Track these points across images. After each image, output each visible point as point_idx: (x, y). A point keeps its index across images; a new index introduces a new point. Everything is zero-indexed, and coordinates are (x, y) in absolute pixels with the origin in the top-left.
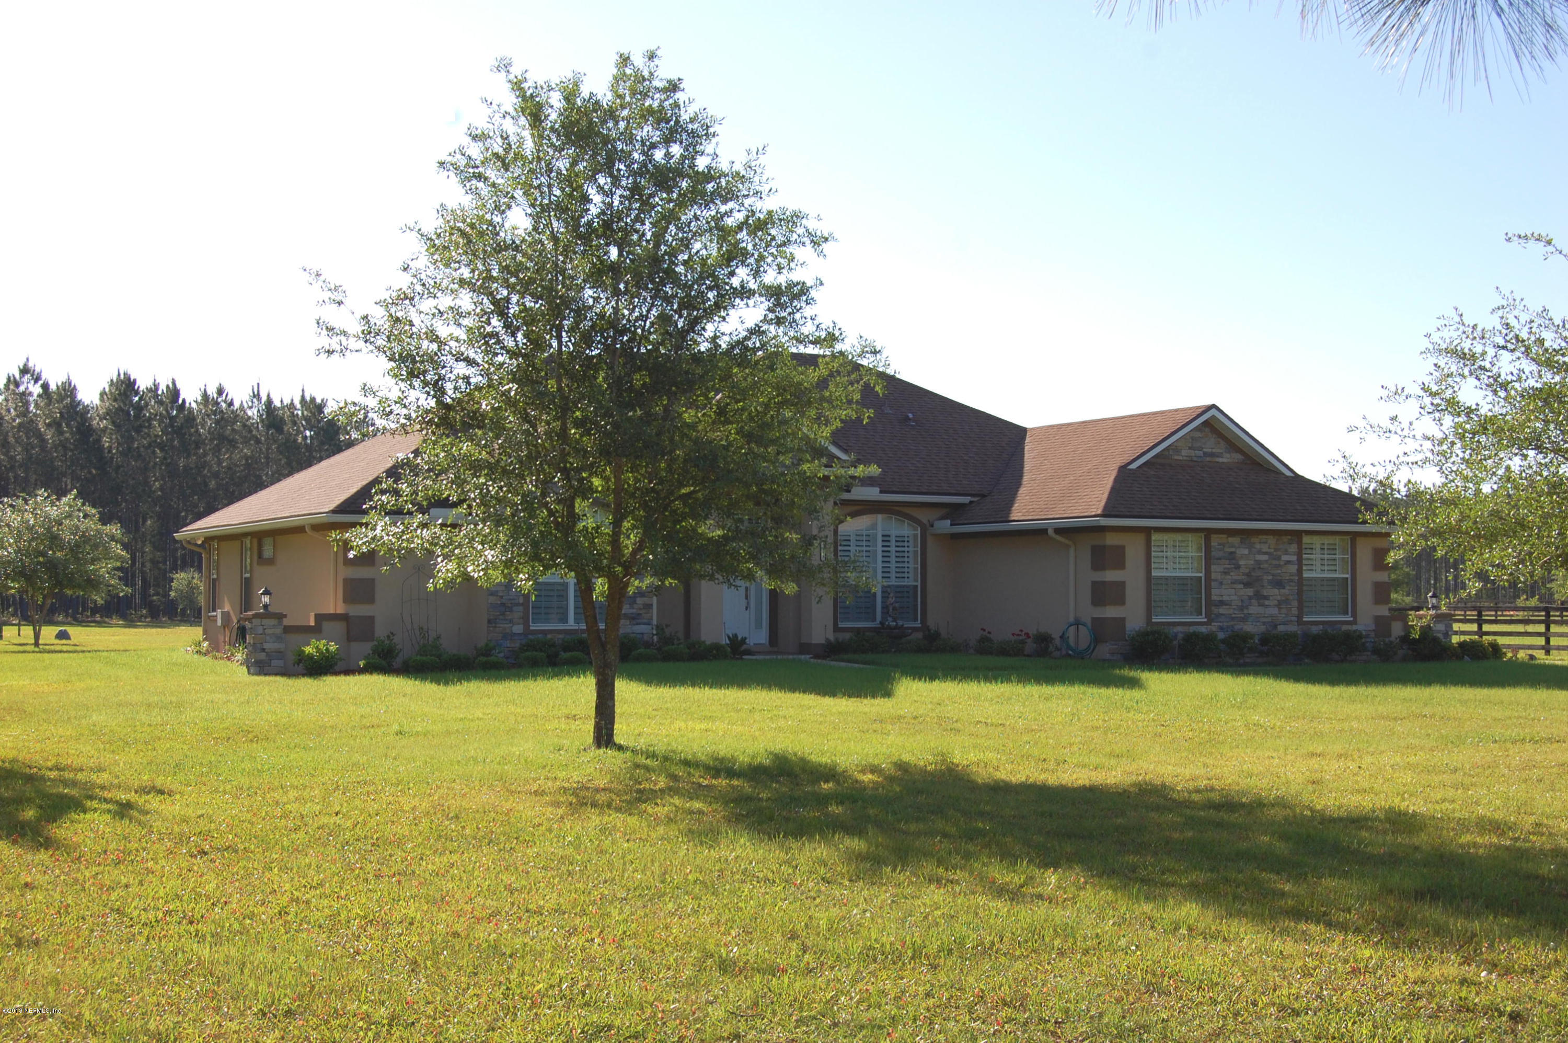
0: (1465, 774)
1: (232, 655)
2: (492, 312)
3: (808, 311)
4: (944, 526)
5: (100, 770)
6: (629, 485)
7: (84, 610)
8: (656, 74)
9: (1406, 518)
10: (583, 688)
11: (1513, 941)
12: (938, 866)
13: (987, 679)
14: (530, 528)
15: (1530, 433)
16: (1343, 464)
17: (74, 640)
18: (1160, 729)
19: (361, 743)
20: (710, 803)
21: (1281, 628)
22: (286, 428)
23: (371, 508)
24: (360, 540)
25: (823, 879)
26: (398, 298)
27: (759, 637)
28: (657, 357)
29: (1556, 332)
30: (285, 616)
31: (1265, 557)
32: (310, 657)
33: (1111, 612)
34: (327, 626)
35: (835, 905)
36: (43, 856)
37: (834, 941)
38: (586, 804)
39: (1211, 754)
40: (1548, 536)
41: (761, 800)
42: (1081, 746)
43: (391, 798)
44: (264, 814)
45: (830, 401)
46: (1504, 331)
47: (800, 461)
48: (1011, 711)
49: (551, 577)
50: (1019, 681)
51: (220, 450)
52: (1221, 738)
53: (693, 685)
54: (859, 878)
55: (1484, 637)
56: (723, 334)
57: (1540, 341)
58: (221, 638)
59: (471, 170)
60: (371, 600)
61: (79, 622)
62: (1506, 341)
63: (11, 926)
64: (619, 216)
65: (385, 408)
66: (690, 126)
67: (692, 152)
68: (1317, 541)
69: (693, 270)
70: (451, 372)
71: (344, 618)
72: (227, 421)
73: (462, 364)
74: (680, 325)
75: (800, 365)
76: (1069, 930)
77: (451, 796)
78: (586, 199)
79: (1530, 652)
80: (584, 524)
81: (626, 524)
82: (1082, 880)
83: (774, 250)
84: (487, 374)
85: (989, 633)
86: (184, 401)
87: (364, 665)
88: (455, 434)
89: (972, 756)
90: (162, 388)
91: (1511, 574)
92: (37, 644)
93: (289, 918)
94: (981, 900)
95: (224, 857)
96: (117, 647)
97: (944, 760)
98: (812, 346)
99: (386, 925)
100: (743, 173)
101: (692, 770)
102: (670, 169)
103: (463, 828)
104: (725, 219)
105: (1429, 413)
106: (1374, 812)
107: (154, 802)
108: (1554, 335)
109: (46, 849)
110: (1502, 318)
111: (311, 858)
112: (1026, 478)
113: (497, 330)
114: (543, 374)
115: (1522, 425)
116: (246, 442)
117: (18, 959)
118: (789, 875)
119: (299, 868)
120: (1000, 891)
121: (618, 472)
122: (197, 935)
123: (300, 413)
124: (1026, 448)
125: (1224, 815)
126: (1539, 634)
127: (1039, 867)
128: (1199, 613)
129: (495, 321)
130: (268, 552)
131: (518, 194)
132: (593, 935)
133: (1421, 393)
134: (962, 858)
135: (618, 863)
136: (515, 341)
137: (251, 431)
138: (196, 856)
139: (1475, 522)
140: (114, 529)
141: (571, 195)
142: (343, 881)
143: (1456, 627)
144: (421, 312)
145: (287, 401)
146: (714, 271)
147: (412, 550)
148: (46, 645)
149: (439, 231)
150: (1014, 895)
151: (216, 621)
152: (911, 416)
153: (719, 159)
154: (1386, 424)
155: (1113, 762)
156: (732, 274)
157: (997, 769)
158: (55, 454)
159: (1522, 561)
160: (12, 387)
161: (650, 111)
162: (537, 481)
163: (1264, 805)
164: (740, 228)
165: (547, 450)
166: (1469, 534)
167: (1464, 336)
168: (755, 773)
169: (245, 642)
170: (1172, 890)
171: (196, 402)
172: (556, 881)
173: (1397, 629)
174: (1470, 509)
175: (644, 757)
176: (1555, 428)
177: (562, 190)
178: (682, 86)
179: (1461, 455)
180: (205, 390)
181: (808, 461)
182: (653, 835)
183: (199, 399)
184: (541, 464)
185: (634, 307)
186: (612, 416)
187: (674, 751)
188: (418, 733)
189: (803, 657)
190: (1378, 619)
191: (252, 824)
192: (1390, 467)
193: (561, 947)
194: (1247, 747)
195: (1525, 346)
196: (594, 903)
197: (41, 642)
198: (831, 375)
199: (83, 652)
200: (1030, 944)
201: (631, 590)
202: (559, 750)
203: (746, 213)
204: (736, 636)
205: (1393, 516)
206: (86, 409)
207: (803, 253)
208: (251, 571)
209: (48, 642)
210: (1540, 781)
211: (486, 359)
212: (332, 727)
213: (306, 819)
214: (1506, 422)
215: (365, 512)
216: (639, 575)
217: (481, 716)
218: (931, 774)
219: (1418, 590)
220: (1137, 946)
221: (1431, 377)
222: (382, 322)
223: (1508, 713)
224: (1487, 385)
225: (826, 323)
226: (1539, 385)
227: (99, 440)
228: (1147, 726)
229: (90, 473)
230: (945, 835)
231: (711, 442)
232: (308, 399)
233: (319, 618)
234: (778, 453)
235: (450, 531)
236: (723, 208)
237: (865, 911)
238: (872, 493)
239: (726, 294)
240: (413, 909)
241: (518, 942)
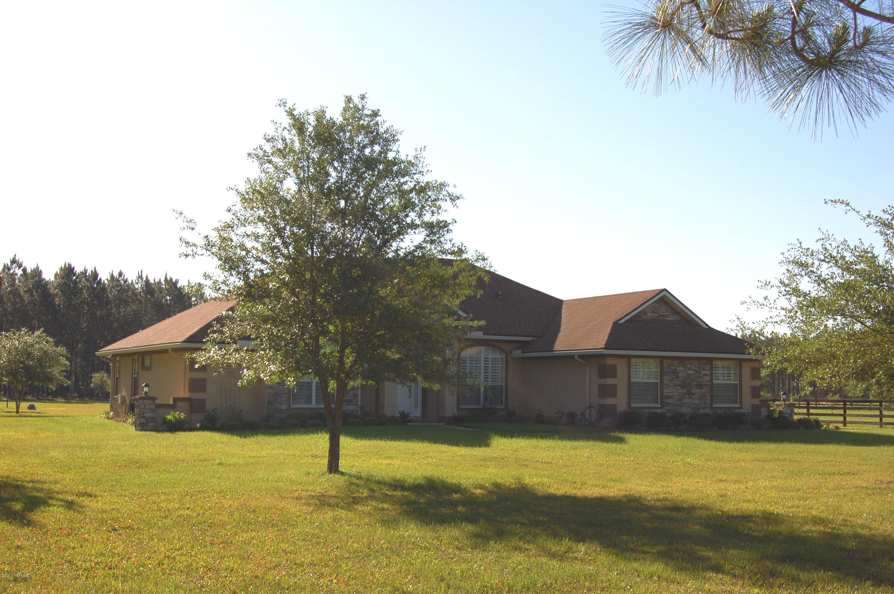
0: (803, 492)
1: (126, 419)
2: (276, 235)
3: (448, 237)
4: (518, 353)
5: (56, 482)
6: (349, 330)
7: (42, 393)
8: (366, 107)
9: (771, 352)
10: (321, 440)
11: (835, 585)
12: (519, 541)
13: (542, 437)
14: (295, 353)
15: (838, 307)
16: (737, 323)
17: (38, 410)
18: (637, 466)
19: (200, 469)
20: (393, 505)
21: (701, 411)
22: (156, 295)
23: (208, 341)
24: (201, 358)
25: (457, 547)
26: (225, 226)
27: (417, 413)
28: (366, 261)
29: (851, 253)
30: (157, 399)
31: (693, 372)
32: (170, 421)
33: (609, 401)
34: (179, 404)
35: (464, 562)
36: (26, 530)
37: (465, 582)
38: (325, 504)
39: (666, 480)
40: (848, 363)
41: (421, 503)
42: (594, 475)
43: (217, 501)
44: (147, 509)
45: (459, 286)
46: (824, 252)
47: (443, 318)
48: (555, 455)
49: (305, 379)
50: (559, 439)
51: (119, 307)
52: (671, 471)
53: (381, 439)
54: (476, 547)
55: (811, 417)
56: (401, 248)
57: (843, 258)
58: (120, 410)
59: (266, 158)
60: (204, 390)
61: (40, 400)
62: (825, 257)
63: (11, 569)
64: (346, 184)
65: (216, 286)
66: (384, 135)
67: (385, 151)
68: (719, 363)
69: (386, 213)
70: (253, 267)
71: (189, 400)
72: (124, 290)
73: (259, 263)
74: (378, 243)
75: (443, 266)
76: (593, 578)
77: (250, 499)
78: (328, 174)
79: (835, 425)
80: (324, 350)
81: (347, 351)
82: (599, 549)
83: (430, 203)
84: (272, 268)
85: (542, 412)
86: (100, 279)
87: (200, 426)
88: (255, 301)
89: (535, 480)
90: (89, 272)
91: (828, 383)
92: (17, 412)
93: (164, 567)
94: (544, 560)
95: (126, 532)
96: (62, 414)
97: (520, 483)
98: (449, 255)
99: (218, 571)
100: (413, 161)
101: (382, 487)
102: (373, 159)
103: (258, 517)
104: (403, 186)
105: (783, 295)
106: (756, 512)
107: (86, 501)
108: (850, 254)
109: (28, 527)
110: (822, 245)
111: (175, 533)
112: (563, 327)
113: (278, 244)
114: (303, 268)
115: (834, 302)
116: (134, 302)
117: (16, 588)
118: (438, 545)
119: (168, 539)
120: (554, 556)
121: (343, 322)
122: (113, 576)
123: (164, 286)
124: (563, 311)
125: (674, 514)
126: (840, 415)
127: (575, 542)
128: (657, 402)
129: (277, 240)
130: (147, 363)
131: (291, 171)
132: (332, 578)
133: (780, 285)
134: (533, 537)
135: (344, 538)
136: (288, 250)
137: (136, 296)
138: (111, 532)
139: (809, 355)
140: (61, 349)
141: (320, 172)
142: (193, 546)
143: (796, 410)
144: (237, 235)
145: (157, 280)
146: (397, 214)
147: (230, 364)
148: (22, 412)
149: (248, 190)
150: (561, 557)
151: (118, 400)
152: (500, 293)
153: (400, 154)
154: (762, 301)
155: (612, 484)
156: (407, 216)
157: (549, 487)
158: (29, 308)
159: (834, 376)
160: (6, 270)
161: (363, 127)
162: (299, 327)
163: (696, 509)
164: (411, 191)
165: (304, 310)
166: (805, 361)
167: (802, 254)
168: (416, 488)
169: (134, 412)
170: (648, 555)
171: (107, 280)
172: (310, 548)
173: (764, 412)
174: (806, 348)
175: (356, 478)
176: (852, 304)
177: (315, 169)
178: (380, 114)
179: (801, 318)
180: (112, 273)
181: (447, 318)
182: (363, 523)
183: (109, 278)
184: (302, 318)
185: (354, 233)
186: (340, 292)
187: (372, 476)
188: (230, 464)
189: (440, 424)
190: (754, 406)
191: (141, 514)
192: (762, 324)
193: (315, 584)
194: (685, 476)
195: (835, 260)
196: (332, 560)
197: (20, 411)
198: (460, 271)
199: (44, 417)
200: (572, 584)
201: (349, 387)
202: (309, 474)
203: (415, 183)
204: (403, 412)
205: (764, 350)
206: (47, 283)
207: (446, 205)
208: (138, 374)
209: (23, 411)
210: (845, 496)
211: (272, 260)
212: (183, 460)
213: (171, 511)
214: (825, 301)
215: (205, 342)
216: (354, 379)
217: (265, 455)
218: (513, 490)
219: (773, 390)
220: (630, 586)
221: (784, 276)
222: (216, 239)
223: (825, 459)
224: (815, 281)
225: (458, 243)
226: (843, 281)
227: (53, 300)
228: (630, 464)
229: (47, 317)
230: (522, 524)
231: (394, 307)
232: (169, 279)
233: (176, 400)
234: (431, 313)
235: (251, 354)
236: (402, 180)
237: (481, 566)
238: (479, 335)
239: (403, 227)
240: (232, 562)
241: (292, 581)
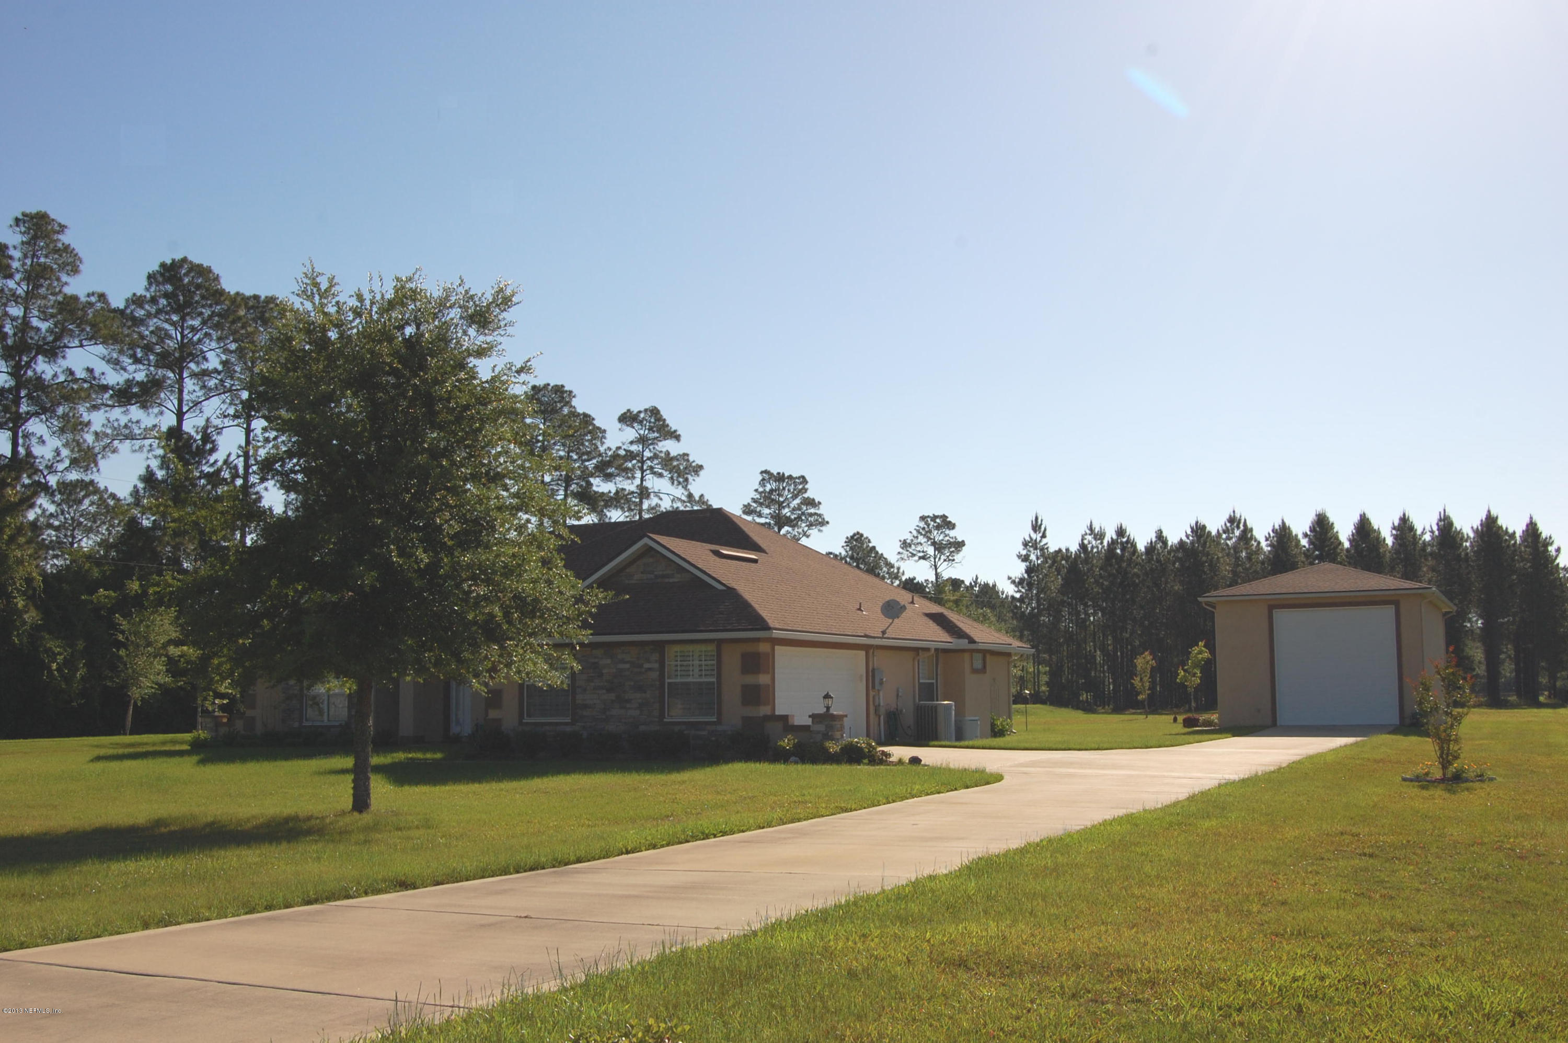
21: (642, 728)
31: (627, 666)
33: (493, 715)
60: (254, 707)
71: (243, 717)
128: (566, 715)
190: (746, 720)
